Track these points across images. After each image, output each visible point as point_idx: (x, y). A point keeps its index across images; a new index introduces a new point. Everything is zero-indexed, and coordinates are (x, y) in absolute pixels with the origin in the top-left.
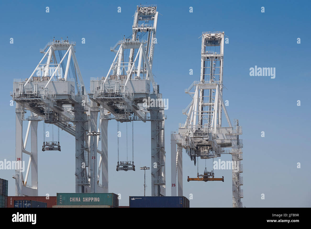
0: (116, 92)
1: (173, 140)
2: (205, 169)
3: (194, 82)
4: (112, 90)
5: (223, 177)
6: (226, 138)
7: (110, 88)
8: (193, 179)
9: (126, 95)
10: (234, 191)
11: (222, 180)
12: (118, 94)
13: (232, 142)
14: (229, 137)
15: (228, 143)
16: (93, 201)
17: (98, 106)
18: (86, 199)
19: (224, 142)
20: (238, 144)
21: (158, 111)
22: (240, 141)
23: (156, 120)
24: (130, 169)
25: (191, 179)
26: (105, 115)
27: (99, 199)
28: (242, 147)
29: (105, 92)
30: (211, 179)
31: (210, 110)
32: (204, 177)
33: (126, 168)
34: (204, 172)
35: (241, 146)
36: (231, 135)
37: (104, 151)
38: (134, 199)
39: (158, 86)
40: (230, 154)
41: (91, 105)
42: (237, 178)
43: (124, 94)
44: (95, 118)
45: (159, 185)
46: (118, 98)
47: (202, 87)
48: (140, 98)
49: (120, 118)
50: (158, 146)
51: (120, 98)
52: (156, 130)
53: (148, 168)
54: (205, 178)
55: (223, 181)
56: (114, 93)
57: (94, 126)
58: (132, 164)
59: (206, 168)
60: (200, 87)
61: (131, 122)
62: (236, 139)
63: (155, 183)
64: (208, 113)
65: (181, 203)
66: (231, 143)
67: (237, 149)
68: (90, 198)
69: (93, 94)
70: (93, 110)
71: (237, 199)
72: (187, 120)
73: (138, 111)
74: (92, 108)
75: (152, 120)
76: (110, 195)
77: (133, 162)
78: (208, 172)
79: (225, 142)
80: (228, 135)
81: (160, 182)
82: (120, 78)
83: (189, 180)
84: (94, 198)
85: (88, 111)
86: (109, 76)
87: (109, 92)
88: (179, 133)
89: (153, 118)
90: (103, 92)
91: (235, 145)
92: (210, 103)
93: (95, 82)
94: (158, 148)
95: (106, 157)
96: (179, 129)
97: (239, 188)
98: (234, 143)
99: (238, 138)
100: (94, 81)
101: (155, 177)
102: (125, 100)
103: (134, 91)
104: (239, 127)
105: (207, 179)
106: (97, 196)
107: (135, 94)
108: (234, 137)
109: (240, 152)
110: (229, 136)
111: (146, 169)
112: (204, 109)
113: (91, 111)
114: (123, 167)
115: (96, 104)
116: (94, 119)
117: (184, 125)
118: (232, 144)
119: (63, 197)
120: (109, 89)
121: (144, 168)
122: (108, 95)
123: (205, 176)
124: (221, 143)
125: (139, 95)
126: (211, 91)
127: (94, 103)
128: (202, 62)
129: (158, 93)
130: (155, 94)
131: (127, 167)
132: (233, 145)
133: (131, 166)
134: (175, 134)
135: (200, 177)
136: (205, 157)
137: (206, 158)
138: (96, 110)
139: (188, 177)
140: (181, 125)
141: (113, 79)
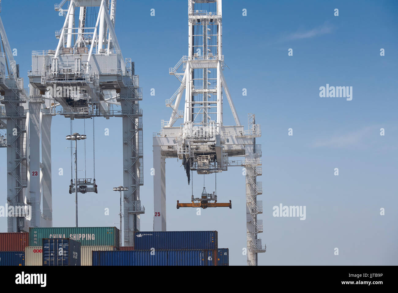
0: (77, 73)
1: (156, 146)
2: (204, 190)
3: (183, 57)
4: (70, 70)
5: (230, 201)
6: (236, 143)
7: (67, 67)
8: (185, 205)
9: (91, 78)
10: (249, 223)
11: (229, 205)
12: (79, 76)
13: (246, 149)
14: (241, 141)
15: (237, 150)
16: (84, 239)
17: (41, 95)
18: (74, 237)
19: (232, 149)
20: (254, 151)
21: (134, 102)
22: (258, 148)
23: (131, 115)
24: (90, 190)
25: (182, 205)
26: (47, 108)
27: (94, 236)
28: (261, 156)
29: (60, 72)
30: (213, 205)
31: (205, 100)
32: (201, 202)
33: (85, 189)
34: (202, 194)
35: (259, 154)
36: (244, 138)
37: (46, 163)
38: (141, 236)
39: (133, 64)
40: (242, 166)
41: (31, 93)
42: (253, 202)
43: (88, 77)
44: (37, 113)
45: (135, 214)
46: (79, 82)
47: (195, 65)
48: (108, 82)
49: (80, 113)
50: (134, 154)
51: (83, 83)
52: (131, 130)
53: (125, 189)
54: (203, 203)
55: (231, 208)
56: (72, 75)
57: (36, 125)
58: (92, 182)
59: (204, 188)
60: (192, 65)
61: (92, 118)
62: (252, 143)
63: (129, 212)
64: (201, 104)
65: (212, 240)
66: (244, 151)
67: (254, 159)
68: (80, 235)
69: (41, 77)
70: (34, 101)
71: (254, 234)
72: (173, 115)
73: (102, 102)
74: (32, 98)
75: (123, 115)
76: (110, 230)
77: (94, 180)
78: (208, 194)
79: (234, 149)
80: (239, 138)
81: (137, 210)
82: (78, 51)
83: (179, 206)
84: (87, 234)
85: (25, 102)
86: (60, 49)
87: (65, 74)
88: (166, 136)
89: (126, 113)
90: (56, 73)
91: (250, 153)
92: (204, 90)
93: (39, 58)
94: (134, 158)
95: (49, 172)
96: (163, 130)
97: (256, 218)
98: (249, 150)
99: (254, 142)
100: (37, 57)
101: (129, 203)
102: (90, 85)
103: (100, 72)
104: (256, 125)
105: (206, 205)
106: (90, 232)
107: (101, 75)
108: (249, 141)
109: (258, 162)
110: (242, 139)
111: (122, 190)
112: (195, 99)
113: (30, 103)
114: (80, 187)
115: (37, 91)
116: (35, 114)
117: (168, 123)
118: (246, 151)
119: (39, 234)
120: (65, 68)
121: (121, 189)
122: (64, 77)
123: (204, 199)
124: (228, 150)
125: (107, 77)
126: (205, 71)
127: (35, 90)
128: (189, 27)
129: (133, 74)
130: (129, 76)
131: (85, 187)
132: (247, 153)
133: (92, 186)
134: (159, 136)
135: (195, 202)
136: (204, 171)
137: (206, 173)
138: (38, 101)
139: (178, 201)
140: (165, 123)
141: (67, 53)
